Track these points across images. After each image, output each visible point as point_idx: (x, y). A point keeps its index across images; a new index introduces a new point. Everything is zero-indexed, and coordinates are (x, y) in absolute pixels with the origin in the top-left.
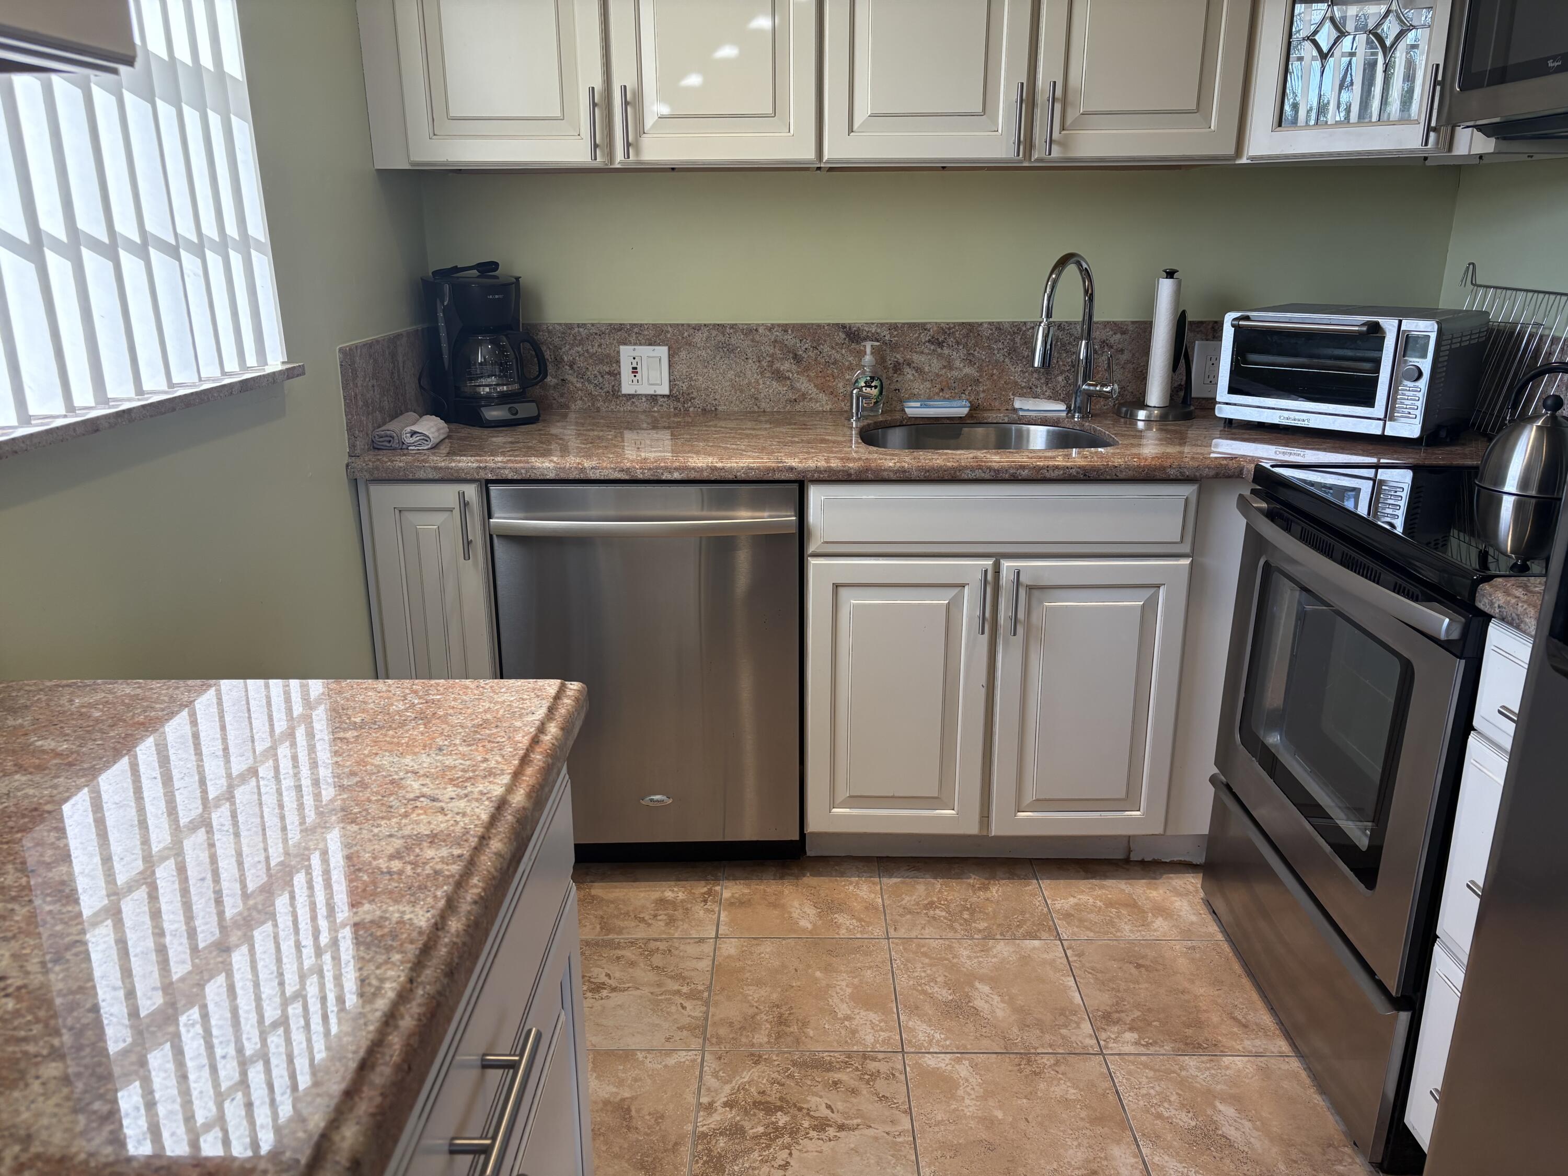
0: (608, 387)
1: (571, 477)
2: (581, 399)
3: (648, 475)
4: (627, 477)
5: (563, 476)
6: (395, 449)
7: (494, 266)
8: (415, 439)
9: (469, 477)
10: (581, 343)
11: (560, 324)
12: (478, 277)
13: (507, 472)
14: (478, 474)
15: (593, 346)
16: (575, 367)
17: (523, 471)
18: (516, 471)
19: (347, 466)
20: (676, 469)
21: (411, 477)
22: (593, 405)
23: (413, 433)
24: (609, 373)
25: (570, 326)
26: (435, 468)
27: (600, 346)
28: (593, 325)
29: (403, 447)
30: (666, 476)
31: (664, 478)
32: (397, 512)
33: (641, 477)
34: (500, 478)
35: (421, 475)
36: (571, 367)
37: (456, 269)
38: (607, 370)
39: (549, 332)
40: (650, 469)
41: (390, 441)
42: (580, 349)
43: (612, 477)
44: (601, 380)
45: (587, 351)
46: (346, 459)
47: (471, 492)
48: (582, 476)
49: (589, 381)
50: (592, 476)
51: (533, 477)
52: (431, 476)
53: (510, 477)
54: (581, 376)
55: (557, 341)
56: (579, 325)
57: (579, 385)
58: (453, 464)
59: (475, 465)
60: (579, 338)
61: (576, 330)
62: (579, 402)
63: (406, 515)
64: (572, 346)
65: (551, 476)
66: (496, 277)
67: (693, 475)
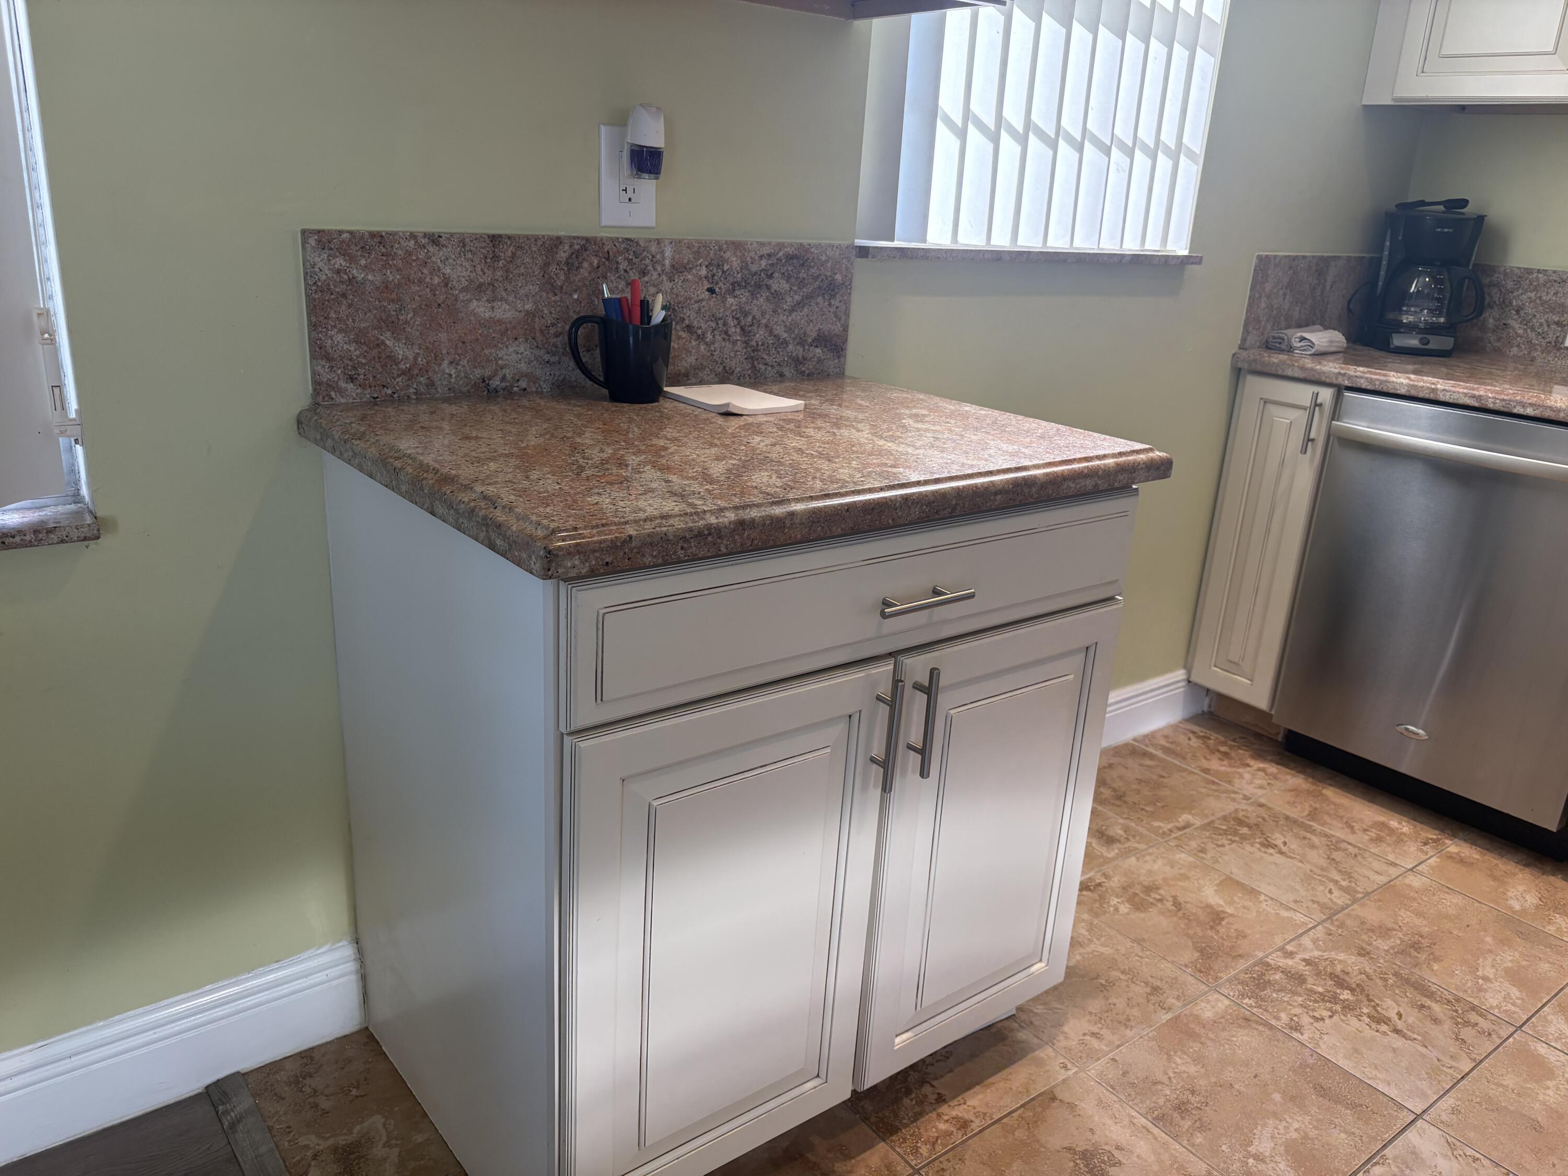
0: (1551, 337)
1: (1421, 395)
2: (1518, 346)
3: (1499, 406)
4: (1476, 404)
5: (1413, 393)
6: (1283, 350)
7: (1464, 203)
8: (1302, 344)
9: (1328, 381)
10: (1536, 289)
11: (1519, 268)
12: (1443, 212)
13: (1362, 381)
14: (1337, 378)
15: (1548, 293)
16: (1522, 313)
17: (1378, 383)
18: (1371, 381)
19: (1234, 355)
20: (1531, 405)
21: (1280, 372)
22: (1529, 353)
23: (1303, 339)
24: (1558, 323)
25: (1529, 271)
26: (1303, 368)
27: (1556, 294)
28: (1555, 272)
29: (1290, 350)
30: (1518, 410)
31: (1515, 411)
32: (1262, 402)
33: (1491, 406)
34: (1354, 385)
35: (1289, 372)
36: (1518, 312)
37: (1423, 203)
38: (1556, 319)
39: (1505, 274)
40: (1503, 400)
41: (1280, 343)
42: (1533, 295)
43: (1461, 402)
44: (1546, 329)
45: (1540, 298)
46: (1235, 349)
47: (1326, 395)
48: (1432, 396)
49: (1533, 329)
50: (1442, 397)
51: (1385, 390)
52: (1296, 375)
53: (1363, 386)
54: (1526, 322)
55: (1510, 284)
56: (1539, 271)
57: (1520, 332)
58: (1318, 367)
59: (1336, 371)
60: (1535, 284)
61: (1535, 275)
63: (1269, 406)
64: (1526, 291)
65: (1402, 391)
66: (1463, 214)
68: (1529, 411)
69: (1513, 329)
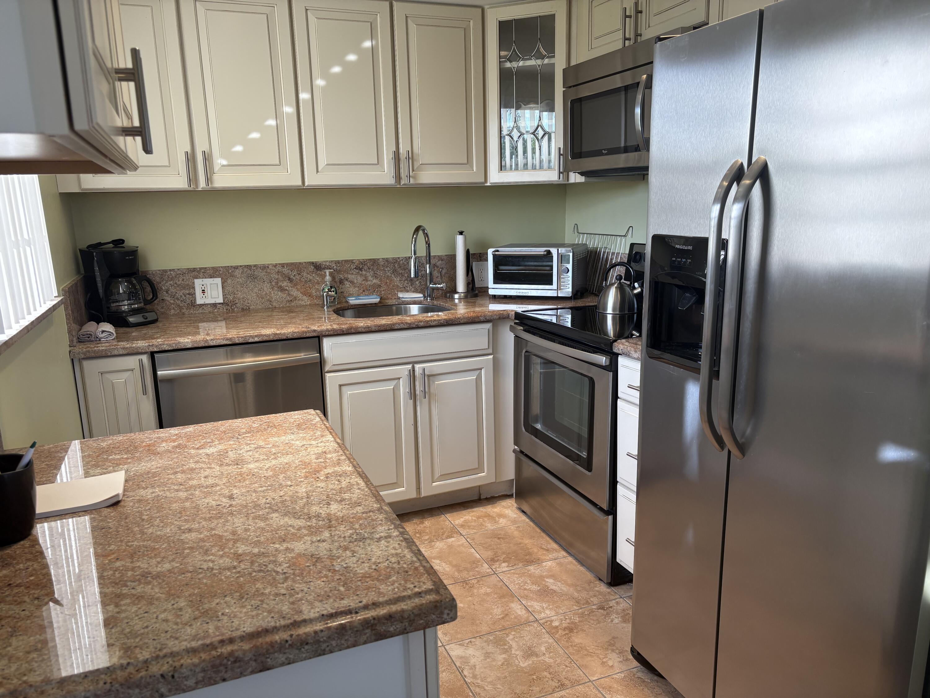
0: (188, 301)
1: (200, 345)
2: (174, 309)
3: (241, 341)
4: (230, 343)
5: (196, 345)
6: (92, 341)
7: (122, 241)
8: (104, 334)
9: (143, 351)
10: (172, 279)
11: (159, 270)
12: (113, 248)
13: (165, 346)
14: (148, 349)
15: (179, 281)
16: (169, 292)
17: (174, 345)
18: (170, 345)
19: (70, 352)
20: (256, 336)
21: (109, 354)
22: (180, 311)
23: (103, 332)
24: (189, 294)
25: (165, 271)
26: (124, 348)
27: (183, 280)
28: (178, 270)
29: (98, 340)
30: (251, 340)
31: (250, 341)
32: (100, 374)
33: (238, 342)
34: (161, 350)
35: (116, 352)
36: (167, 292)
37: (100, 244)
38: (188, 292)
39: (153, 275)
40: (242, 337)
41: (89, 337)
42: (171, 282)
43: (222, 343)
44: (184, 298)
45: (176, 283)
46: (68, 349)
47: (145, 359)
48: (206, 345)
49: (178, 299)
50: (212, 344)
51: (179, 347)
52: (121, 353)
53: (166, 349)
54: (173, 296)
55: (158, 279)
56: (170, 270)
57: (172, 302)
58: (134, 345)
59: (147, 344)
60: (170, 277)
61: (169, 273)
62: (172, 311)
63: (104, 375)
64: (167, 282)
65: (190, 346)
66: (123, 247)
67: (265, 338)
68: (256, 339)
69: (168, 301)
